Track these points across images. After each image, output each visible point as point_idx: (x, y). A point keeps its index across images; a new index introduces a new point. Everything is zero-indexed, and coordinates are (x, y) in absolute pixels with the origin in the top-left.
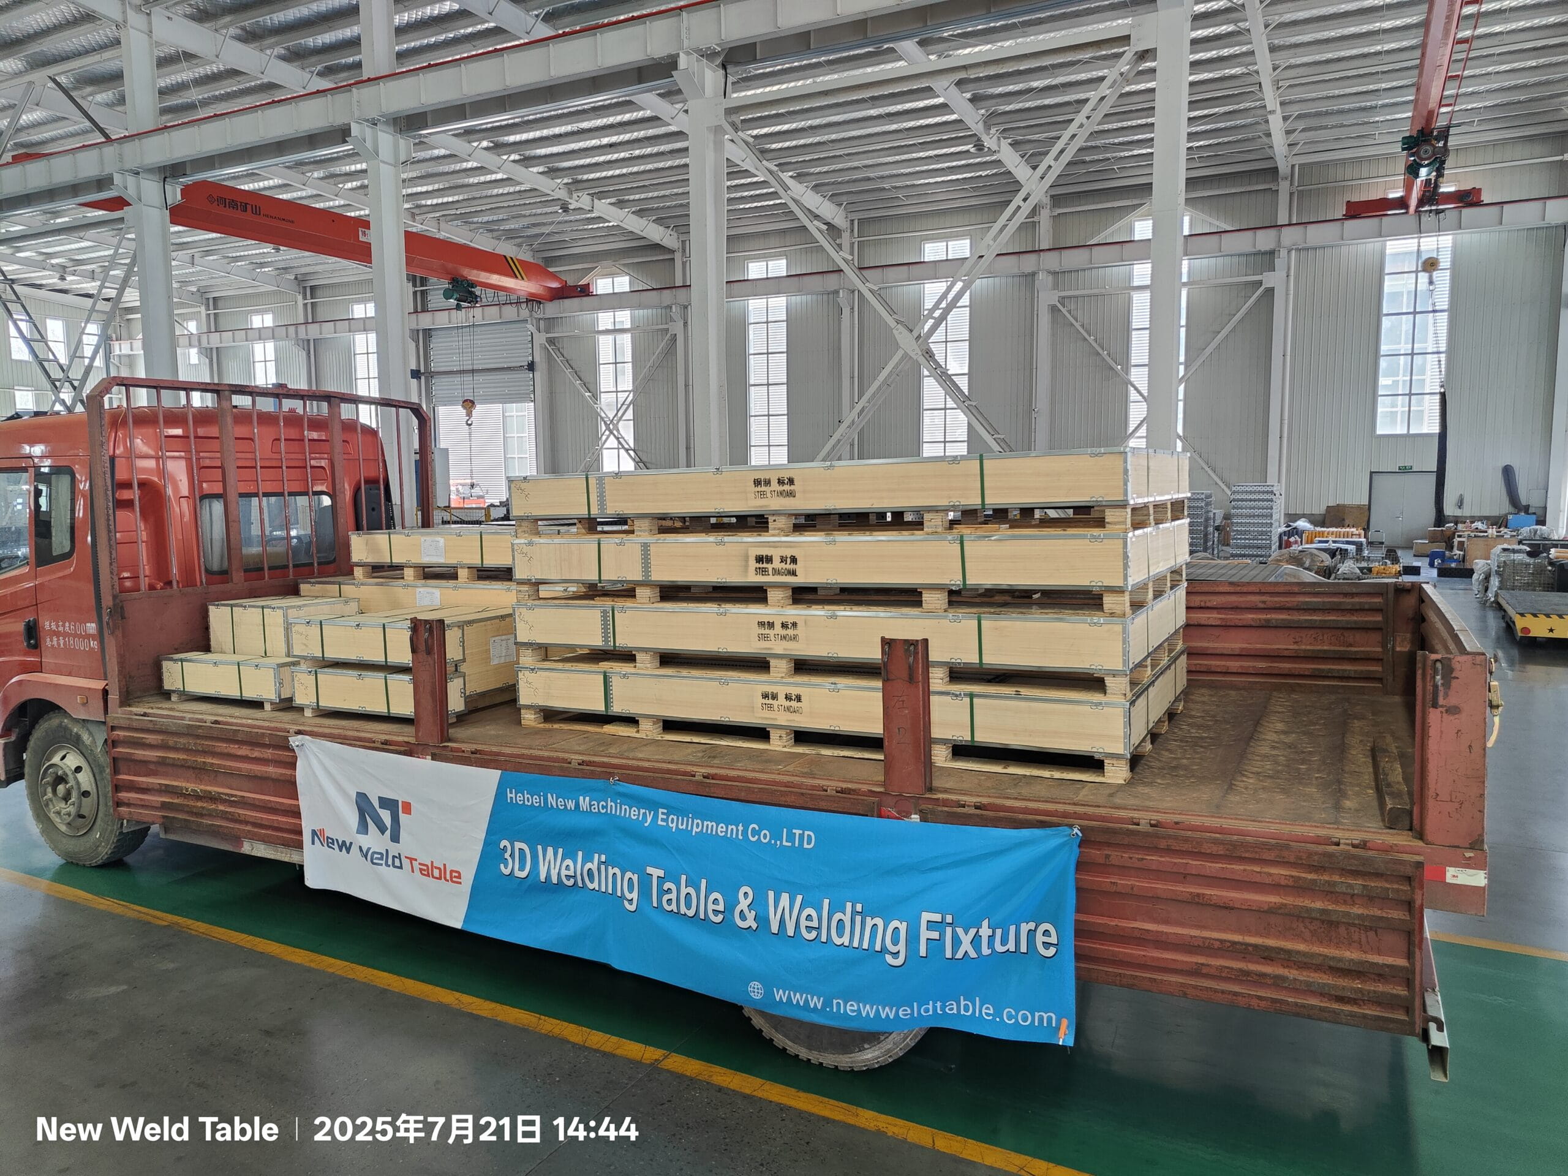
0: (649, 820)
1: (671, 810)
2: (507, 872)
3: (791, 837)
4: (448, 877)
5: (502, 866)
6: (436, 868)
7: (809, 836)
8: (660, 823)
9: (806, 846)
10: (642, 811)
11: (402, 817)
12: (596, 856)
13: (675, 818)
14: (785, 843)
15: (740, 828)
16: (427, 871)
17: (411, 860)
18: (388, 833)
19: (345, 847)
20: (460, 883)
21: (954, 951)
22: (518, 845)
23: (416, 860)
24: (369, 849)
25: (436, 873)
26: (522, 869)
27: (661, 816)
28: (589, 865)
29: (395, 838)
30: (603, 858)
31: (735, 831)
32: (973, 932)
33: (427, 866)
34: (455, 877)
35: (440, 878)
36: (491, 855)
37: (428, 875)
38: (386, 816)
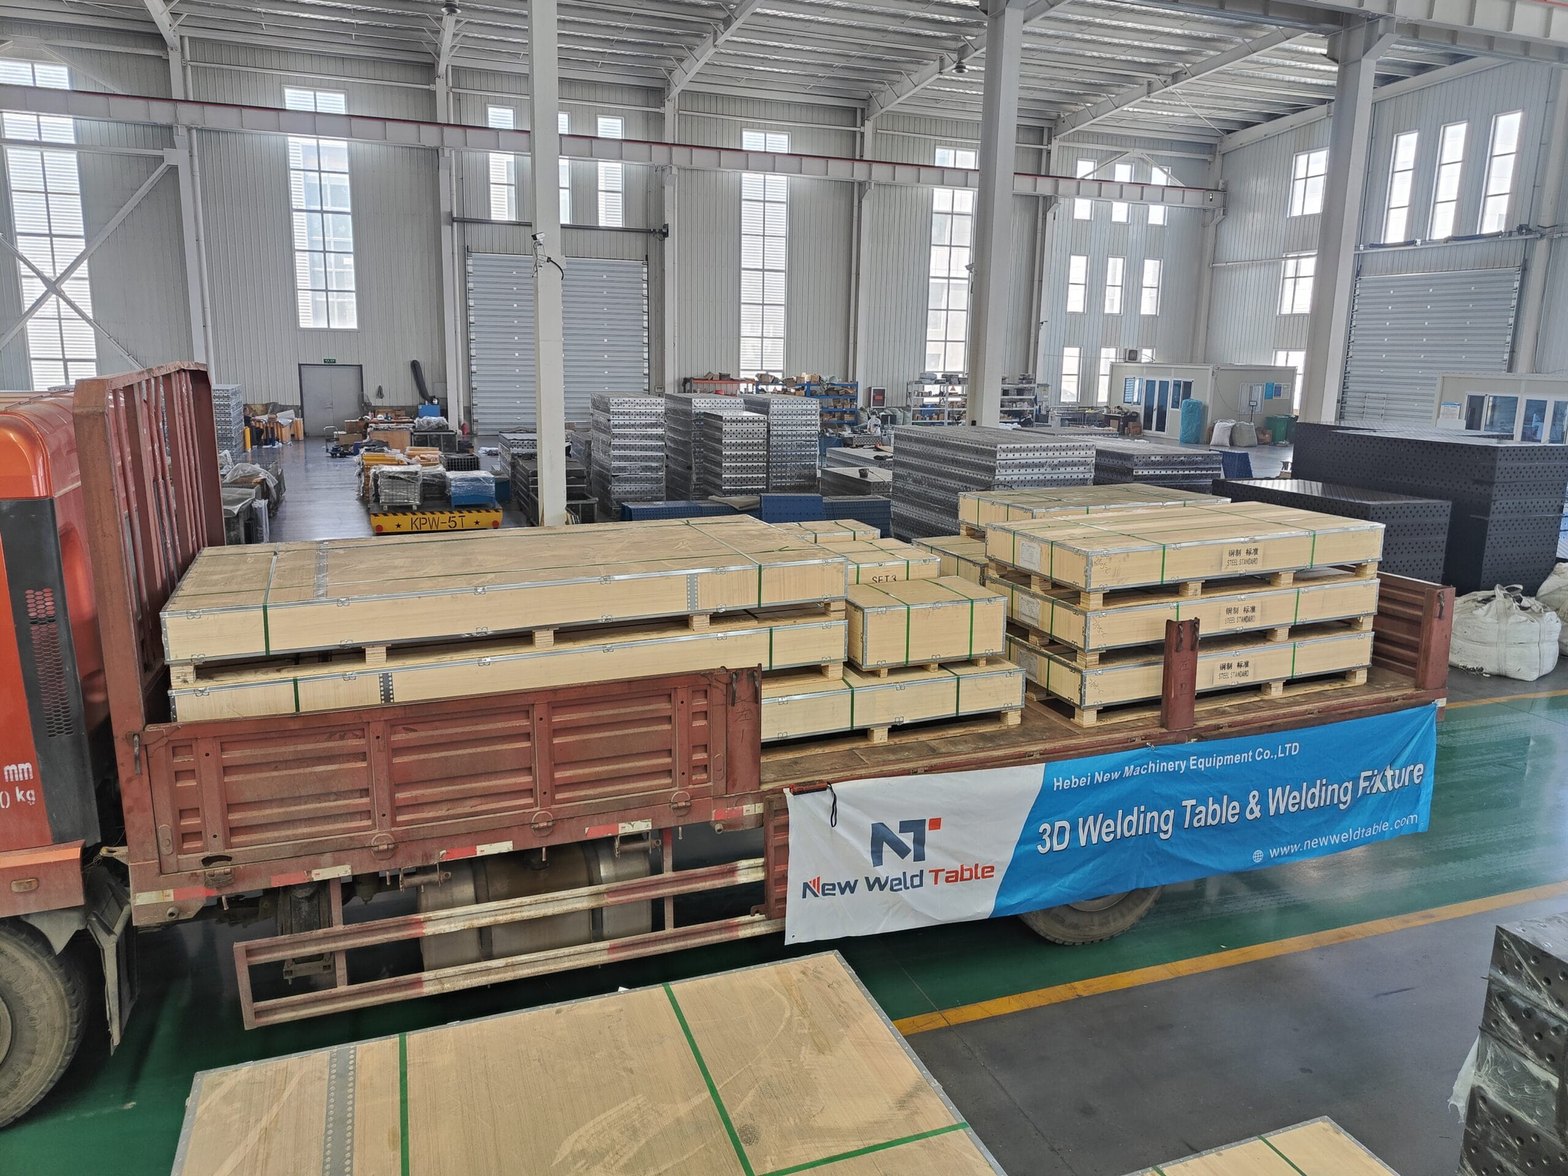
0: (1183, 768)
1: (1200, 755)
2: (1044, 850)
3: (1284, 751)
4: (979, 874)
5: (1040, 848)
6: (966, 870)
7: (1296, 747)
8: (1192, 767)
9: (1293, 753)
10: (1177, 763)
11: (930, 835)
12: (1136, 809)
13: (1203, 760)
14: (1280, 755)
15: (1250, 754)
16: (955, 877)
17: (937, 872)
18: (911, 855)
20: (992, 876)
22: (1058, 824)
23: (943, 870)
24: (887, 878)
25: (967, 875)
26: (1060, 843)
27: (1192, 762)
28: (1129, 818)
29: (920, 858)
30: (1142, 808)
31: (1247, 757)
33: (956, 872)
35: (971, 878)
37: (956, 880)
38: (907, 839)
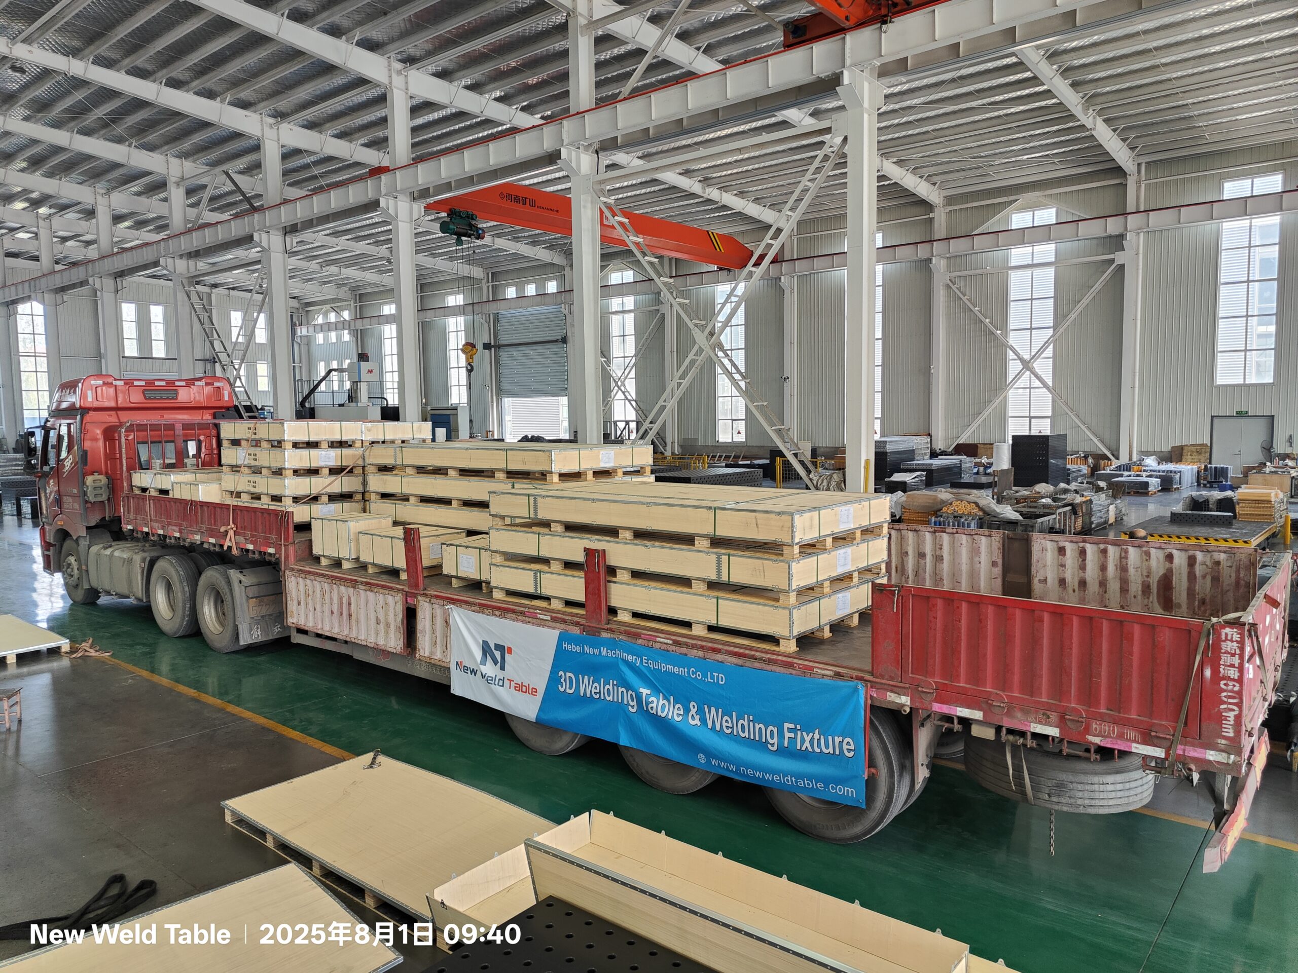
2: (562, 690)
4: (530, 692)
5: (560, 687)
6: (524, 686)
9: (720, 682)
11: (506, 656)
12: (611, 681)
16: (518, 687)
17: (511, 681)
18: (499, 664)
19: (474, 672)
20: (537, 695)
21: (801, 747)
22: (568, 674)
23: (513, 681)
24: (487, 674)
25: (524, 689)
26: (570, 688)
28: (607, 687)
29: (503, 668)
30: (615, 683)
32: (811, 735)
33: (519, 684)
34: (534, 691)
35: (526, 692)
36: (554, 680)
37: (520, 691)
38: (498, 654)
